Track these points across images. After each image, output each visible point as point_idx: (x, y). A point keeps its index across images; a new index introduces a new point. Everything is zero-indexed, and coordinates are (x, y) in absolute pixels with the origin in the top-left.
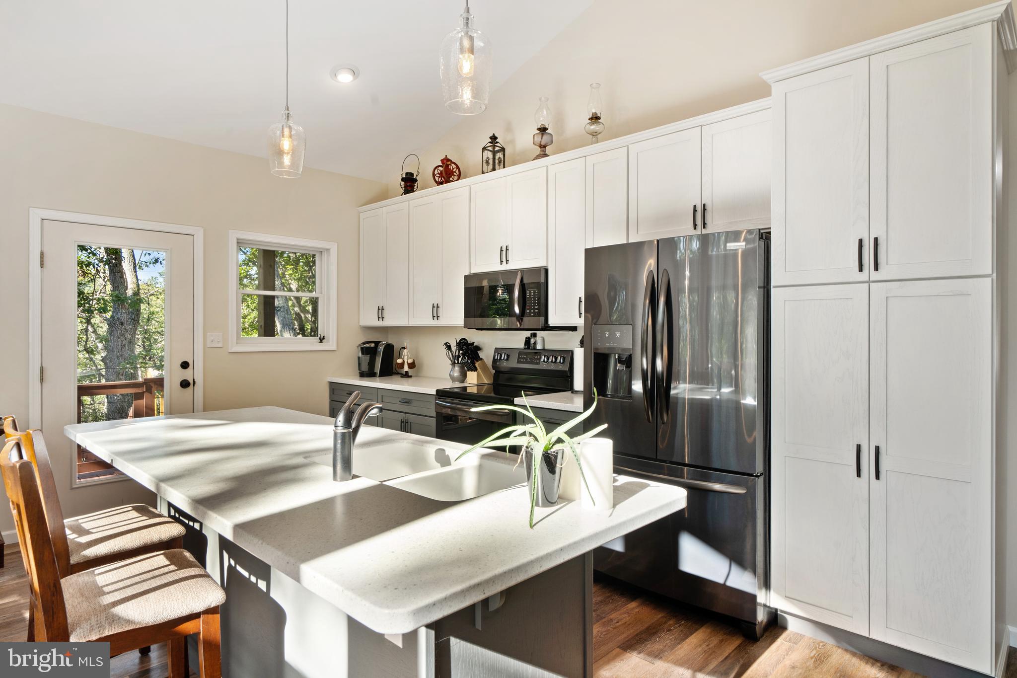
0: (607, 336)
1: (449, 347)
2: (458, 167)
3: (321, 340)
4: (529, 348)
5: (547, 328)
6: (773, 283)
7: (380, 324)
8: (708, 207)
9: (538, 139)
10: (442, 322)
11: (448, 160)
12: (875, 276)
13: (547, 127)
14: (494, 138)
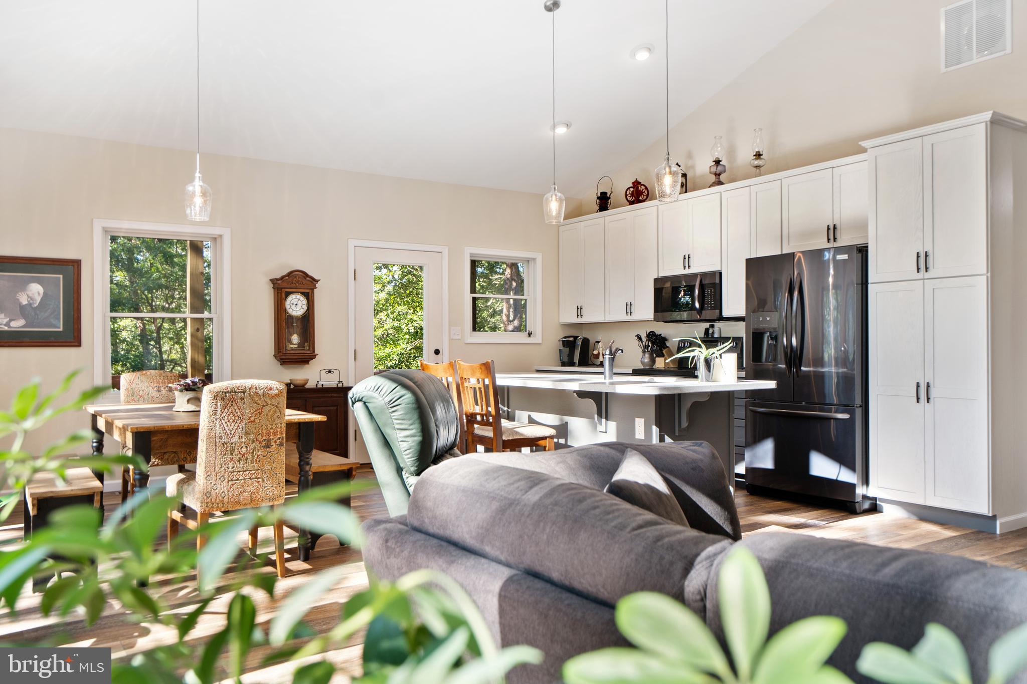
0: (761, 320)
1: (640, 338)
2: (646, 188)
3: (530, 335)
4: (708, 337)
5: (721, 319)
6: (871, 279)
7: (579, 320)
8: (838, 226)
9: (714, 169)
10: (635, 317)
11: (639, 183)
12: (927, 275)
13: (720, 159)
14: (677, 166)
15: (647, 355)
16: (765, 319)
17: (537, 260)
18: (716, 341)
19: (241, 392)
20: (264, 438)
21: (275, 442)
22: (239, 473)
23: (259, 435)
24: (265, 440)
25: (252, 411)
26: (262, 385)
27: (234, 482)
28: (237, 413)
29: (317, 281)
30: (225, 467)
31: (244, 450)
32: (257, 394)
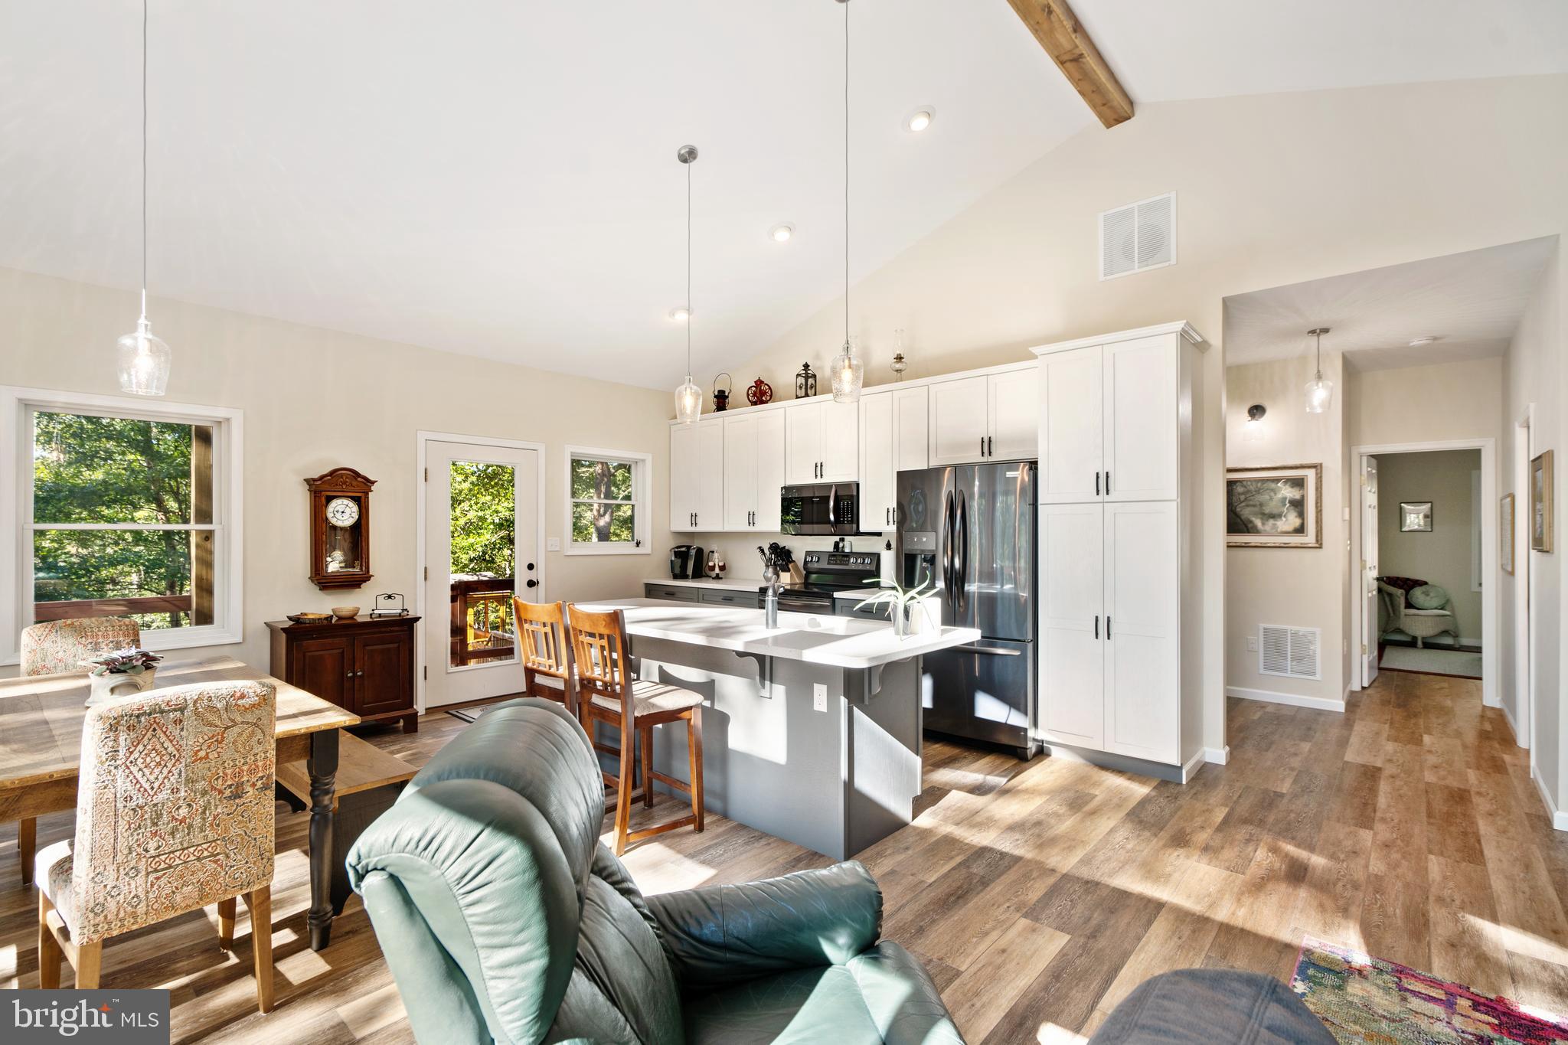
0: (915, 540)
1: (762, 550)
2: (770, 388)
3: (638, 544)
4: (837, 551)
5: (858, 533)
6: (1040, 501)
7: (693, 529)
8: (993, 440)
10: (757, 528)
11: (762, 382)
12: (1107, 498)
14: (806, 366)
15: (771, 570)
16: (920, 540)
17: (647, 461)
18: (847, 556)
19: (175, 710)
20: (229, 783)
21: (254, 785)
22: (172, 855)
23: (217, 779)
24: (230, 786)
25: (201, 740)
26: (224, 692)
27: (160, 874)
28: (166, 749)
29: (373, 483)
30: (140, 850)
31: (184, 811)
32: (212, 709)
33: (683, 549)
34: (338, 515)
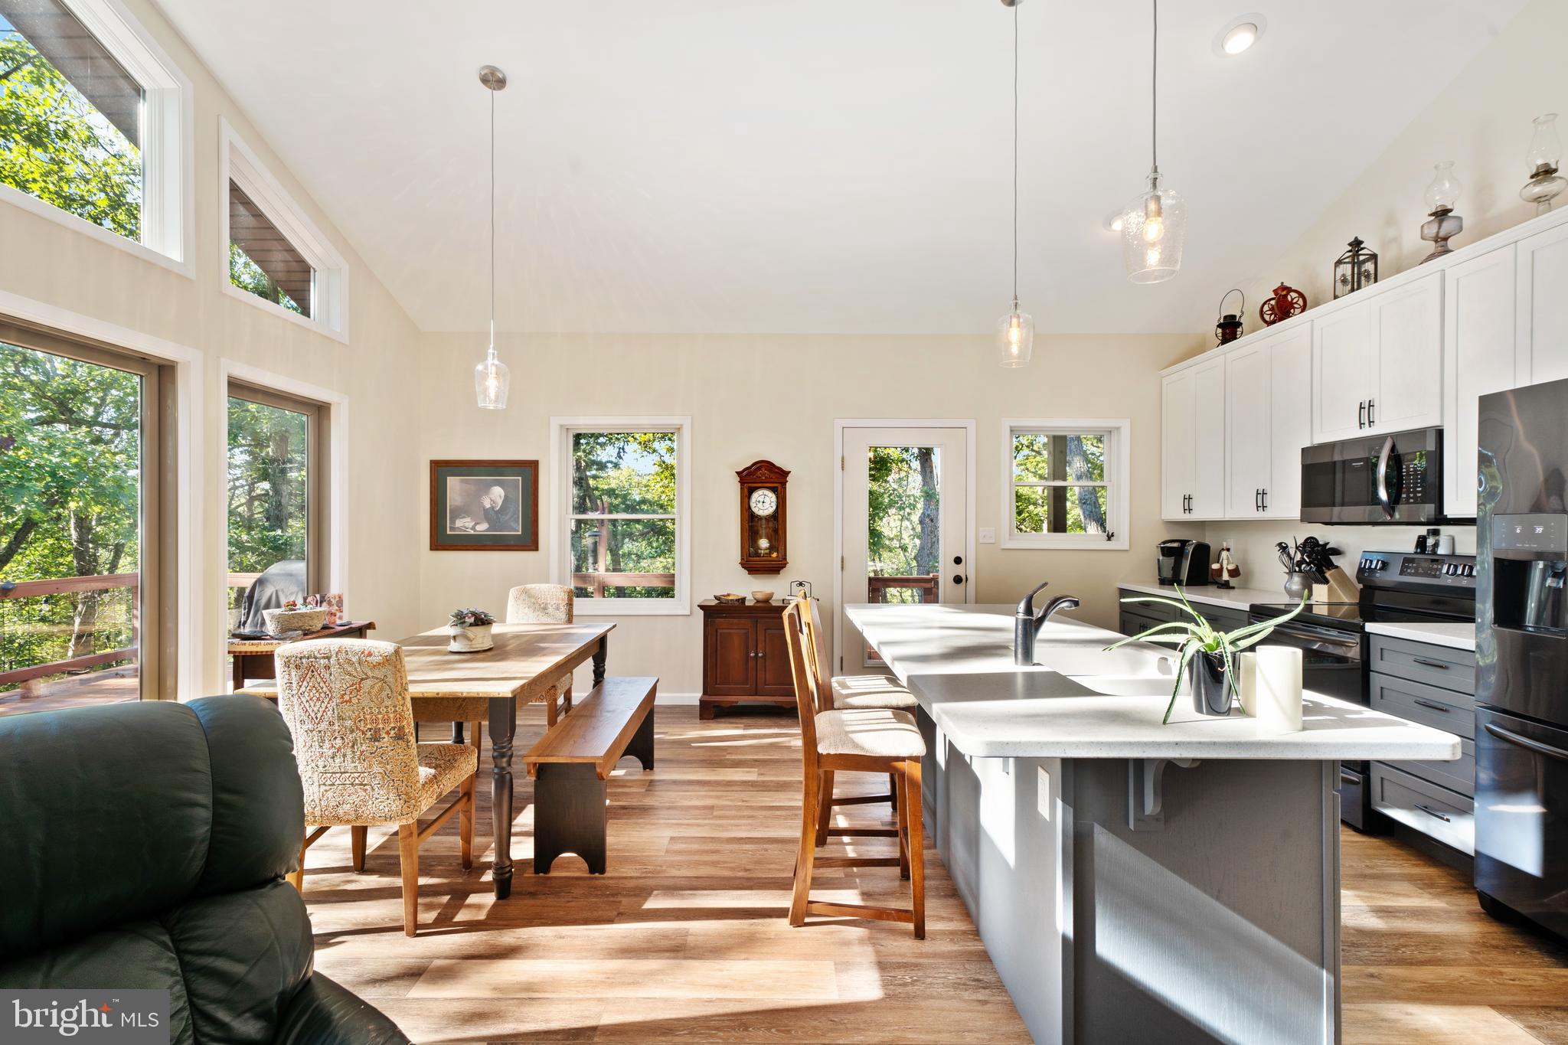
0: (1518, 532)
2: (1301, 295)
3: (1110, 537)
4: (1423, 551)
5: (1447, 520)
7: (1187, 517)
9: (1432, 230)
10: (1271, 514)
13: (1449, 207)
14: (1357, 244)
15: (1298, 579)
16: (1529, 531)
17: (1122, 430)
18: (1438, 560)
19: (324, 658)
20: (369, 726)
21: (388, 733)
22: (334, 775)
23: (360, 721)
24: (370, 729)
25: (344, 686)
26: (357, 649)
27: (328, 788)
28: (322, 688)
29: (788, 473)
30: (313, 765)
31: (339, 742)
32: (349, 662)
33: (1175, 545)
34: (760, 505)
